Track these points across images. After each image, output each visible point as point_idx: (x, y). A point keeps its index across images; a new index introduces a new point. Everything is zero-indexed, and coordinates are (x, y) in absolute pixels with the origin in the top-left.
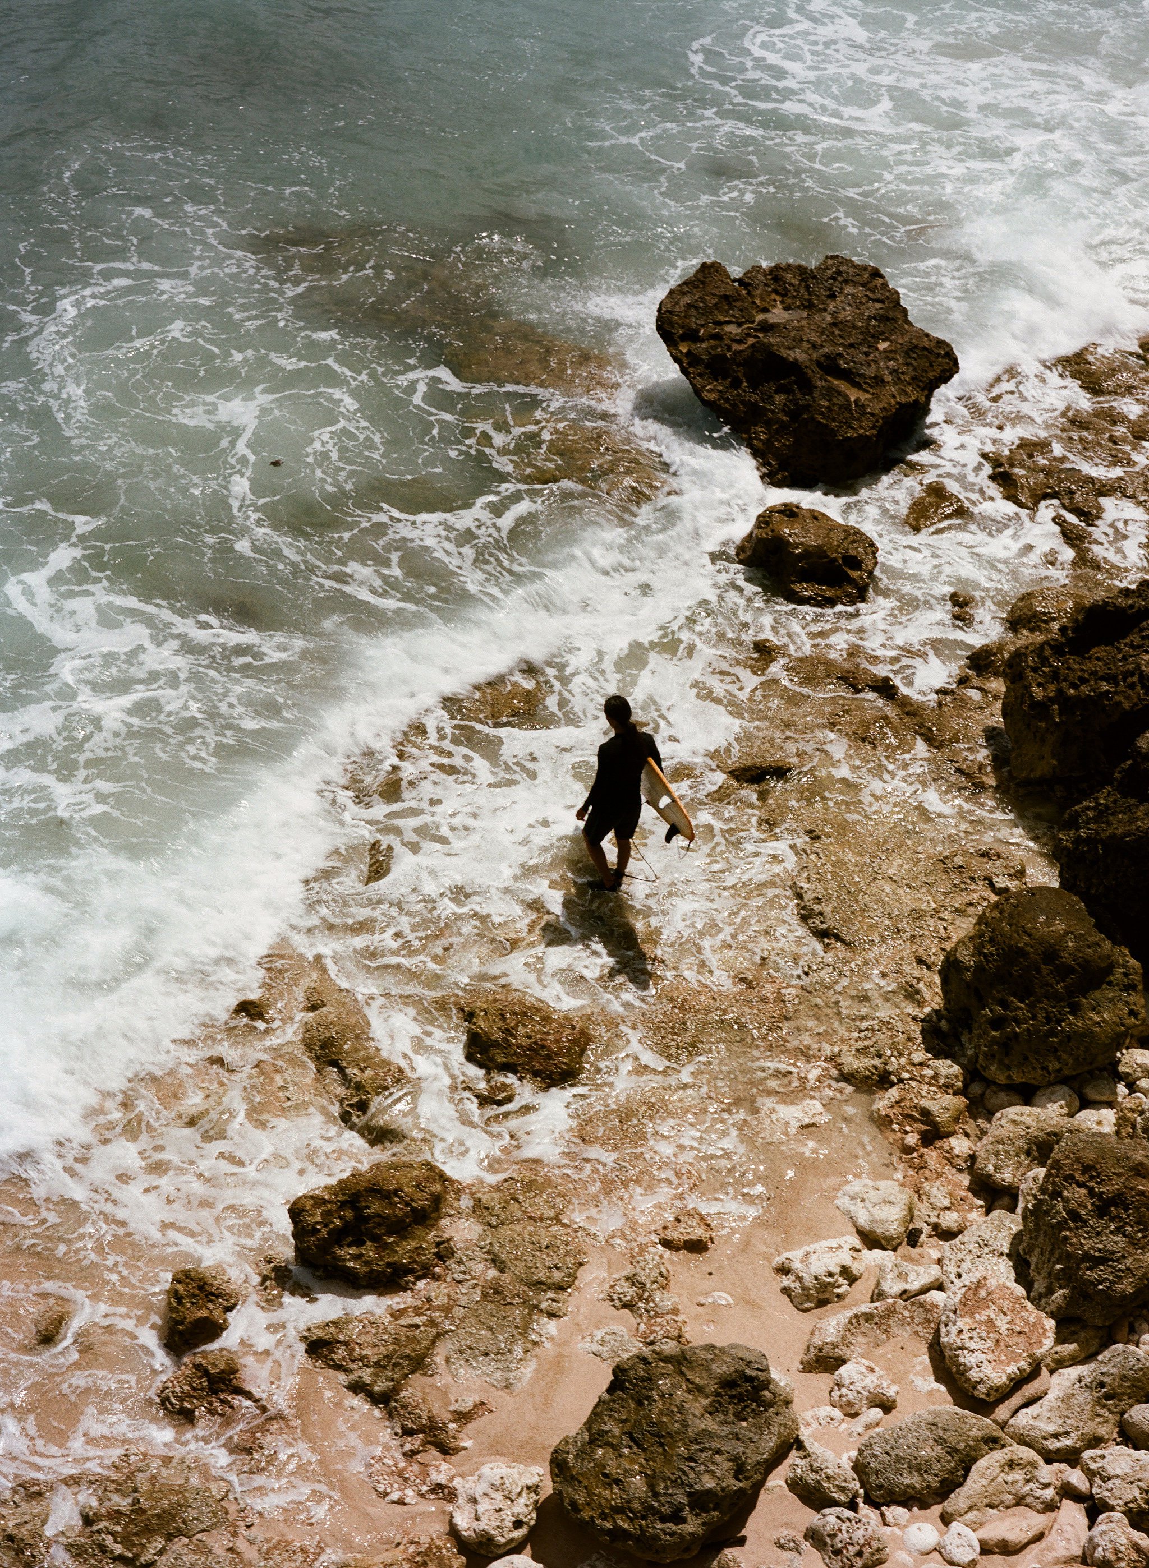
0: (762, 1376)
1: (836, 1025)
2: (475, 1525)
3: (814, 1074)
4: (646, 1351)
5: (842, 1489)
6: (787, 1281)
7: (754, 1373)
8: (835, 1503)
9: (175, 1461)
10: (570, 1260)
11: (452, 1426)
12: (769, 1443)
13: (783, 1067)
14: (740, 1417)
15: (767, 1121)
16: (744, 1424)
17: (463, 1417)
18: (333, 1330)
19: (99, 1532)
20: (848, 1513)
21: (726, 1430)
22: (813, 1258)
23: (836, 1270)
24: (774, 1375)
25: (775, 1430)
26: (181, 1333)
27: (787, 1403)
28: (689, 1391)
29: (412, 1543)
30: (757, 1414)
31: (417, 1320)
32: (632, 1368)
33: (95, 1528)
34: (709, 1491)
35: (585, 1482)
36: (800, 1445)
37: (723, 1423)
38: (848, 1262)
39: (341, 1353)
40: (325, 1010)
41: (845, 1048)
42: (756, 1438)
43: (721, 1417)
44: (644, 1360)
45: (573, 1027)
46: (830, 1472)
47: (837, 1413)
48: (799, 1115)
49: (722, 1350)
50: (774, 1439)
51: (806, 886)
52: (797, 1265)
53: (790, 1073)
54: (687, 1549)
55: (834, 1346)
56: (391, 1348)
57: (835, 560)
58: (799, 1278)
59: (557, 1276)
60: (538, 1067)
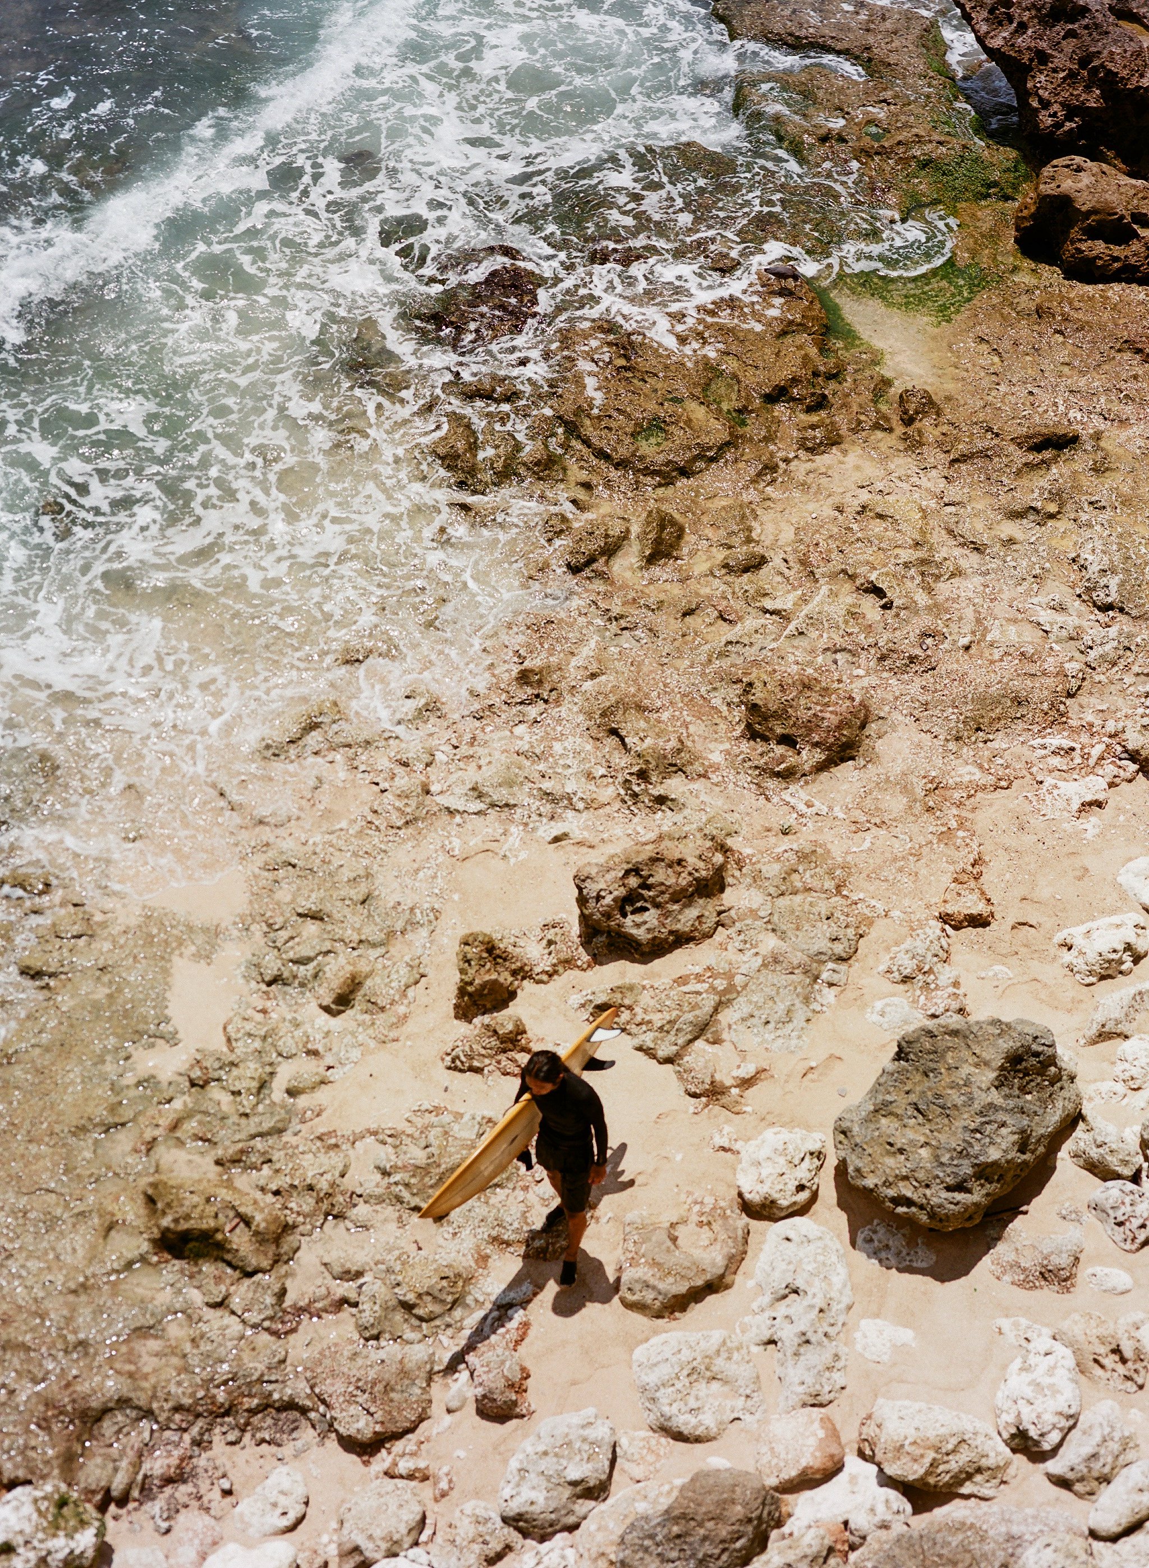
0: (1049, 1051)
1: (1120, 702)
2: (759, 1187)
3: (1097, 751)
4: (931, 1024)
5: (1125, 1163)
6: (1068, 957)
7: (1040, 1049)
8: (1118, 1177)
9: (466, 1118)
10: (851, 932)
11: (735, 1091)
12: (1053, 1117)
13: (1066, 743)
14: (1024, 1090)
15: (1048, 798)
16: (1029, 1097)
17: (746, 1083)
18: (619, 996)
19: (396, 1183)
20: (1130, 1186)
21: (1011, 1103)
22: (1095, 935)
23: (1120, 947)
24: (1060, 1050)
25: (1059, 1104)
26: (470, 995)
27: (1072, 1079)
28: (977, 1065)
29: (696, 1203)
30: (1041, 1088)
31: (699, 987)
32: (918, 1040)
33: (392, 1180)
34: (995, 1164)
35: (870, 1151)
36: (1084, 1119)
37: (1007, 1097)
38: (1132, 939)
39: (625, 1016)
40: (603, 678)
41: (1129, 723)
42: (1040, 1112)
43: (1006, 1090)
44: (930, 1034)
45: (852, 699)
46: (1114, 1146)
47: (1120, 1088)
48: (1083, 791)
49: (1008, 1025)
50: (1059, 1112)
51: (1090, 558)
52: (1078, 941)
53: (1073, 749)
54: (970, 1218)
55: (1118, 1022)
56: (674, 1013)
57: (1122, 217)
58: (1081, 953)
59: (839, 948)
60: (817, 739)
